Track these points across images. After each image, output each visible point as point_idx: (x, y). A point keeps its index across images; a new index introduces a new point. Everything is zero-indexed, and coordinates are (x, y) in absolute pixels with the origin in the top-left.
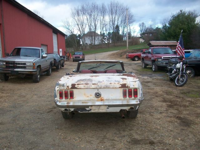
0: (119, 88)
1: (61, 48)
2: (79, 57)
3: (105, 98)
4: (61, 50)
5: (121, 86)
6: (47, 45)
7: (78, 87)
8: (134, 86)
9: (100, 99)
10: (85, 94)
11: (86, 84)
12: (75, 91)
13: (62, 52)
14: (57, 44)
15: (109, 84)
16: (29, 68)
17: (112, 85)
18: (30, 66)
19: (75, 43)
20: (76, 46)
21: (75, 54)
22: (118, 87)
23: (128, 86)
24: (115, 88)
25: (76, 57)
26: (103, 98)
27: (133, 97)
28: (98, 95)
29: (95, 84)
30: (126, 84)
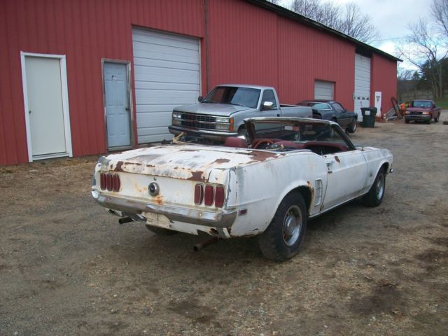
0: (188, 179)
1: (378, 91)
2: (421, 113)
3: (164, 199)
4: (378, 94)
5: (191, 176)
6: (335, 83)
7: (124, 170)
8: (217, 179)
9: (156, 198)
10: (136, 186)
11: (138, 164)
12: (122, 176)
13: (380, 99)
14: (369, 80)
15: (172, 170)
16: (222, 128)
17: (177, 171)
18: (222, 124)
19: (438, 80)
20: (440, 84)
21: (413, 104)
22: (186, 178)
23: (204, 178)
24: (181, 179)
25: (412, 113)
26: (161, 199)
27: (213, 206)
28: (153, 190)
29: (151, 166)
30: (201, 173)
